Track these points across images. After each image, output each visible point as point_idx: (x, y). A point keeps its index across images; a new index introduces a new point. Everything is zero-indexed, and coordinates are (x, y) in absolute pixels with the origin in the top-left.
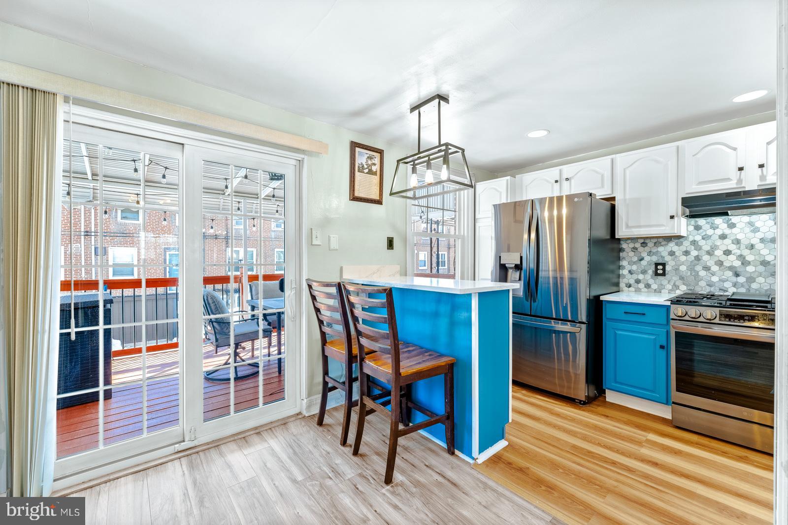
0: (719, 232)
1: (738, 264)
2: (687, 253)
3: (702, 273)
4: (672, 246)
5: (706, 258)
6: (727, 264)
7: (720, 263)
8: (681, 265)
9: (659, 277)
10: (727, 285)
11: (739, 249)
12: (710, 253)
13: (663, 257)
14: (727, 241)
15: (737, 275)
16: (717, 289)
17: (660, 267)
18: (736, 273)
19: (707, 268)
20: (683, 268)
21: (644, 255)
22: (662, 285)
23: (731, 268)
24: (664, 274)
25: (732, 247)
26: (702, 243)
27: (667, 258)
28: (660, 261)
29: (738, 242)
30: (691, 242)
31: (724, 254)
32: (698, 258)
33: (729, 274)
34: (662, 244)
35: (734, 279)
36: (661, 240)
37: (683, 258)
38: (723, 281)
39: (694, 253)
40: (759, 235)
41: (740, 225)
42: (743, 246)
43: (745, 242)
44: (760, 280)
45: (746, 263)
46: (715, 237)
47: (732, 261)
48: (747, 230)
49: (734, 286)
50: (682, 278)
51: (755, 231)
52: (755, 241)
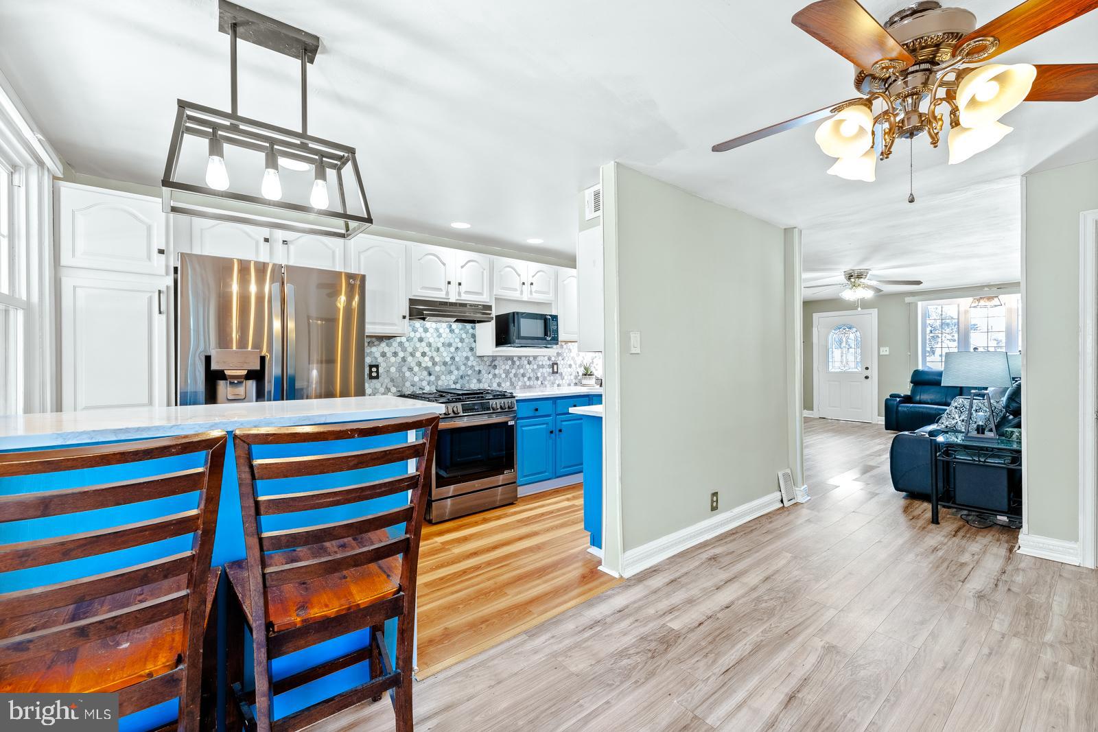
0: (418, 335)
1: (430, 364)
2: (395, 354)
3: (408, 374)
4: (383, 346)
5: (410, 359)
6: (424, 365)
7: (419, 364)
8: (391, 367)
9: (374, 381)
10: (424, 383)
11: (431, 351)
12: (412, 355)
13: (376, 358)
14: (424, 344)
15: (430, 374)
17: (374, 369)
18: (429, 372)
19: (411, 369)
20: (393, 370)
22: (375, 388)
23: (426, 368)
24: (377, 377)
25: (427, 350)
26: (407, 344)
27: (380, 360)
28: (374, 363)
29: (429, 345)
30: (399, 343)
31: (422, 355)
32: (404, 360)
33: (425, 373)
34: (375, 343)
35: (428, 378)
36: (374, 339)
37: (393, 359)
38: (421, 380)
39: (401, 354)
40: (442, 340)
41: (431, 330)
42: (433, 349)
43: (434, 345)
44: (443, 377)
45: (435, 364)
46: (416, 340)
47: (426, 362)
48: (435, 335)
49: (428, 385)
50: (392, 380)
51: (440, 336)
52: (440, 345)
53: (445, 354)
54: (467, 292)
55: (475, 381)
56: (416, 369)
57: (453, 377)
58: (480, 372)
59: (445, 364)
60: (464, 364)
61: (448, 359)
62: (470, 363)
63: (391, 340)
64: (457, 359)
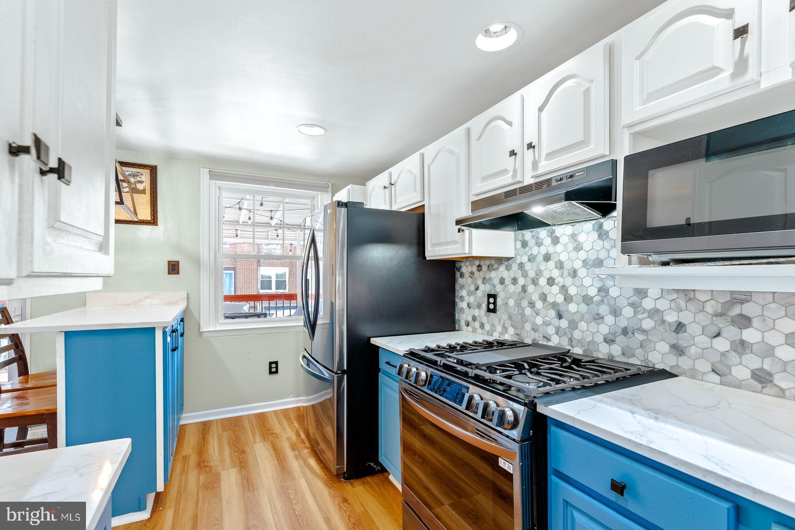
0: (543, 250)
1: (560, 299)
2: (515, 281)
3: (528, 311)
4: (502, 271)
5: (531, 288)
6: (550, 299)
7: (543, 297)
8: (510, 298)
9: (491, 315)
10: (551, 330)
11: (562, 276)
12: (535, 282)
13: (494, 286)
14: (551, 264)
15: (560, 317)
16: (541, 335)
17: (492, 300)
18: (558, 313)
19: (532, 304)
20: (511, 302)
21: (479, 282)
23: (554, 305)
24: (494, 310)
25: (556, 273)
26: (528, 266)
27: (499, 288)
28: (492, 293)
29: (560, 265)
30: (519, 265)
31: (548, 283)
32: (524, 289)
33: (552, 313)
34: (494, 267)
35: (556, 322)
36: (493, 262)
37: (512, 288)
38: (547, 324)
39: (521, 281)
40: (582, 255)
41: (564, 240)
42: (566, 273)
43: (567, 266)
44: (583, 325)
45: (568, 299)
46: (540, 258)
47: (555, 295)
48: (571, 247)
49: (557, 333)
50: (510, 317)
51: (578, 248)
52: (578, 264)
53: (587, 282)
54: (550, 155)
55: (663, 347)
56: (539, 305)
57: (604, 329)
58: (680, 327)
59: (587, 300)
60: (632, 305)
61: (592, 292)
62: (648, 304)
63: (510, 261)
64: (614, 292)
